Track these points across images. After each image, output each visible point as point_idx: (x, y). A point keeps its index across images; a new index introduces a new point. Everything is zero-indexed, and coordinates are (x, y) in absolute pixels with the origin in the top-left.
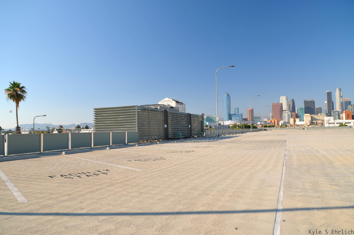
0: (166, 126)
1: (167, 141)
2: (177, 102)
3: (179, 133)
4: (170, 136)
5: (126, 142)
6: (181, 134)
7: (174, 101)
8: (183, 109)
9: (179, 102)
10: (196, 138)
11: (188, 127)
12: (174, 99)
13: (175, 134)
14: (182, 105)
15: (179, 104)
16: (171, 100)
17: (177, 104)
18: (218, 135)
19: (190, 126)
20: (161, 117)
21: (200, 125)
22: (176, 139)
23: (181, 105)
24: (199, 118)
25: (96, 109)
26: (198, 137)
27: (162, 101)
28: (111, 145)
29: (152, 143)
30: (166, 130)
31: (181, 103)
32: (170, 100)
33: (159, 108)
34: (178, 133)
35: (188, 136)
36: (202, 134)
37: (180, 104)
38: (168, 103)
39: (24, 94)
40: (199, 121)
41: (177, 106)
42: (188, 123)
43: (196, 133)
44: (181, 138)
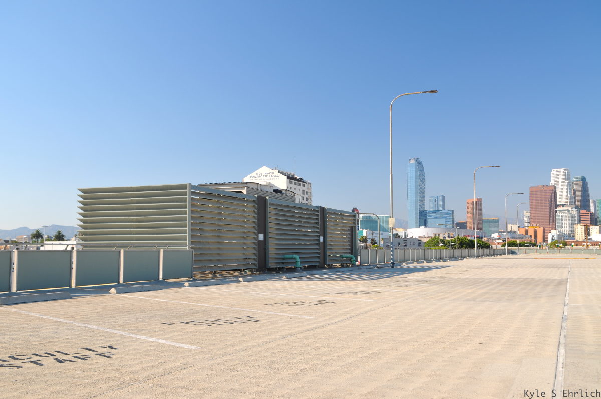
0: (261, 237)
1: (264, 276)
3: (295, 256)
4: (272, 264)
5: (161, 276)
6: (299, 260)
9: (296, 179)
10: (338, 270)
11: (319, 241)
13: (284, 259)
15: (295, 184)
16: (276, 172)
18: (393, 264)
19: (321, 239)
20: (250, 214)
21: (346, 237)
22: (285, 269)
24: (344, 220)
25: (84, 191)
26: (342, 266)
27: (252, 175)
28: (121, 281)
29: (224, 280)
30: (263, 247)
32: (272, 171)
33: (244, 191)
34: (291, 256)
36: (351, 259)
37: (297, 182)
38: (268, 181)
40: (343, 226)
42: (317, 232)
43: (338, 257)
44: (299, 269)
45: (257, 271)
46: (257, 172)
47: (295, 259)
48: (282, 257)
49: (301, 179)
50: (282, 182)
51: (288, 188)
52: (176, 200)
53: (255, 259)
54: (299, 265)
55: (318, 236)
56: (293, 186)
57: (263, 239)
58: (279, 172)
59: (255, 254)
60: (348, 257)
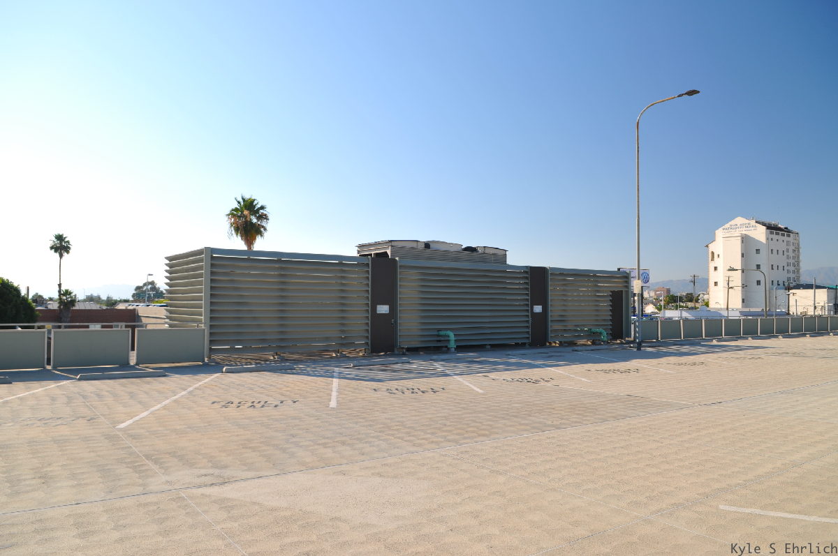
2: (772, 228)
3: (449, 332)
7: (764, 224)
8: (792, 248)
9: (780, 229)
12: (760, 220)
13: (438, 336)
14: (788, 236)
15: (777, 234)
16: (753, 222)
17: (772, 233)
21: (605, 305)
23: (783, 235)
24: (597, 281)
26: (594, 343)
31: (787, 231)
32: (747, 221)
33: (389, 252)
34: (445, 332)
35: (527, 341)
36: (601, 333)
37: (780, 232)
38: (744, 232)
39: (264, 224)
40: (598, 291)
41: (772, 239)
42: (527, 300)
43: (582, 331)
44: (453, 349)
45: (372, 352)
46: (730, 223)
47: (448, 336)
48: (436, 333)
49: (786, 228)
50: (760, 234)
51: (768, 239)
52: (201, 268)
53: (367, 337)
54: (453, 345)
55: (527, 305)
56: (774, 236)
57: (388, 312)
58: (756, 222)
59: (367, 330)
60: (597, 332)
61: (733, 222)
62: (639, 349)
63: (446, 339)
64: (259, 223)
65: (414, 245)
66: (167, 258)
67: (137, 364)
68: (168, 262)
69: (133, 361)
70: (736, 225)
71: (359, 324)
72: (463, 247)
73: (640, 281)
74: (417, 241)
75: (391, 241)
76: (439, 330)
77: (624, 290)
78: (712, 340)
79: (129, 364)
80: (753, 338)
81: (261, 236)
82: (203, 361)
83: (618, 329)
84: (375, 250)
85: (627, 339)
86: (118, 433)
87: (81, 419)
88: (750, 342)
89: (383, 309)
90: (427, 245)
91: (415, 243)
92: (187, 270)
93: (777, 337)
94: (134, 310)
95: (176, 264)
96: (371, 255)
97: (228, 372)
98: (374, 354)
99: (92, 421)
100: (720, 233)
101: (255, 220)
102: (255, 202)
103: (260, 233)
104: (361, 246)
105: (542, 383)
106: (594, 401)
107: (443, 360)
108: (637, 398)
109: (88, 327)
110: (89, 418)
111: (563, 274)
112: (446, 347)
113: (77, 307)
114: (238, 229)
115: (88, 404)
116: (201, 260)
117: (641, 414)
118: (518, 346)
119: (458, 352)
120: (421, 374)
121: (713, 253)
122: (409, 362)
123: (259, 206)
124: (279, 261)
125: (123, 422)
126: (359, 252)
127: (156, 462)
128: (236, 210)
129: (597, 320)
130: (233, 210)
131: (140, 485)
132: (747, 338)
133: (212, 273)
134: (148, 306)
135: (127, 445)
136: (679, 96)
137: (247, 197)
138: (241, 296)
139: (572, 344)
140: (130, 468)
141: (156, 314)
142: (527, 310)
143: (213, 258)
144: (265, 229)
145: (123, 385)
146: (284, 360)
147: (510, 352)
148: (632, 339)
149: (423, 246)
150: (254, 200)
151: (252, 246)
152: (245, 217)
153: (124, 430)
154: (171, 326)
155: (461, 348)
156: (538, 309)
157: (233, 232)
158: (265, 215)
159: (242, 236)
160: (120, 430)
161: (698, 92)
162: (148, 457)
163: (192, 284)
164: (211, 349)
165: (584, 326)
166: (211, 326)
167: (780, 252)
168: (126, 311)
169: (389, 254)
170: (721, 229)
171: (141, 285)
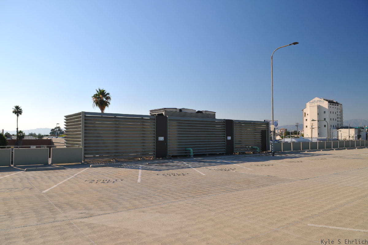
2: (330, 102)
4: (170, 153)
7: (327, 100)
8: (339, 111)
9: (334, 103)
12: (325, 99)
13: (186, 150)
14: (338, 106)
15: (333, 105)
16: (322, 100)
17: (330, 104)
21: (259, 136)
23: (335, 105)
24: (255, 126)
26: (254, 153)
31: (337, 103)
32: (320, 99)
35: (224, 152)
36: (257, 149)
37: (334, 104)
38: (319, 104)
39: (109, 101)
40: (255, 130)
41: (331, 107)
42: (224, 134)
43: (249, 147)
44: (192, 156)
45: (156, 158)
46: (312, 100)
47: (190, 150)
48: (185, 149)
49: (337, 102)
50: (325, 105)
51: (329, 107)
52: (80, 121)
53: (154, 151)
54: (192, 154)
55: (225, 136)
56: (332, 106)
57: (163, 140)
58: (324, 100)
59: (154, 148)
60: (255, 148)
61: (314, 100)
62: (273, 155)
63: (190, 151)
64: (106, 101)
65: (175, 110)
66: (65, 116)
67: (52, 164)
68: (65, 118)
69: (50, 162)
70: (315, 101)
71: (151, 145)
72: (196, 111)
73: (273, 126)
74: (176, 108)
75: (165, 108)
76: (186, 148)
77: (266, 129)
78: (305, 151)
79: (48, 164)
80: (323, 150)
81: (108, 106)
82: (81, 162)
83: (264, 147)
84: (158, 112)
85: (268, 151)
86: (43, 195)
87: (26, 189)
88: (321, 152)
89: (161, 139)
90: (181, 110)
91: (176, 109)
92: (74, 122)
93: (333, 150)
94: (51, 139)
95: (69, 119)
96: (156, 115)
97: (92, 167)
98: (157, 158)
99: (31, 189)
100: (308, 104)
101: (105, 99)
102: (105, 91)
103: (107, 105)
104: (151, 111)
105: (231, 171)
106: (254, 178)
107: (188, 161)
108: (273, 177)
109: (30, 147)
110: (30, 188)
111: (240, 122)
112: (189, 155)
113: (25, 138)
114: (97, 104)
115: (29, 182)
116: (80, 117)
117: (274, 184)
118: (221, 155)
119: (194, 158)
120: (178, 167)
121: (305, 113)
122: (173, 162)
123: (107, 93)
124: (115, 118)
125: (45, 190)
126: (150, 113)
127: (60, 207)
128: (96, 95)
129: (255, 143)
130: (95, 95)
131: (53, 218)
132: (320, 150)
133: (85, 123)
134: (57, 138)
135: (47, 200)
136: (290, 45)
137: (101, 89)
138: (98, 133)
139: (244, 153)
140: (48, 210)
141: (60, 141)
142: (225, 139)
143: (85, 116)
144: (109, 103)
145: (45, 173)
146: (117, 161)
147: (217, 157)
148: (270, 151)
149: (179, 110)
150: (104, 90)
151: (103, 111)
152: (101, 98)
153: (46, 193)
154: (67, 146)
155: (195, 156)
156: (229, 138)
157: (95, 105)
158: (109, 97)
159: (99, 107)
160: (44, 193)
161: (298, 43)
162: (56, 205)
163: (76, 128)
164: (85, 157)
165: (250, 145)
166: (85, 146)
167: (334, 113)
168: (47, 140)
169: (164, 114)
170: (309, 102)
171: (54, 128)
